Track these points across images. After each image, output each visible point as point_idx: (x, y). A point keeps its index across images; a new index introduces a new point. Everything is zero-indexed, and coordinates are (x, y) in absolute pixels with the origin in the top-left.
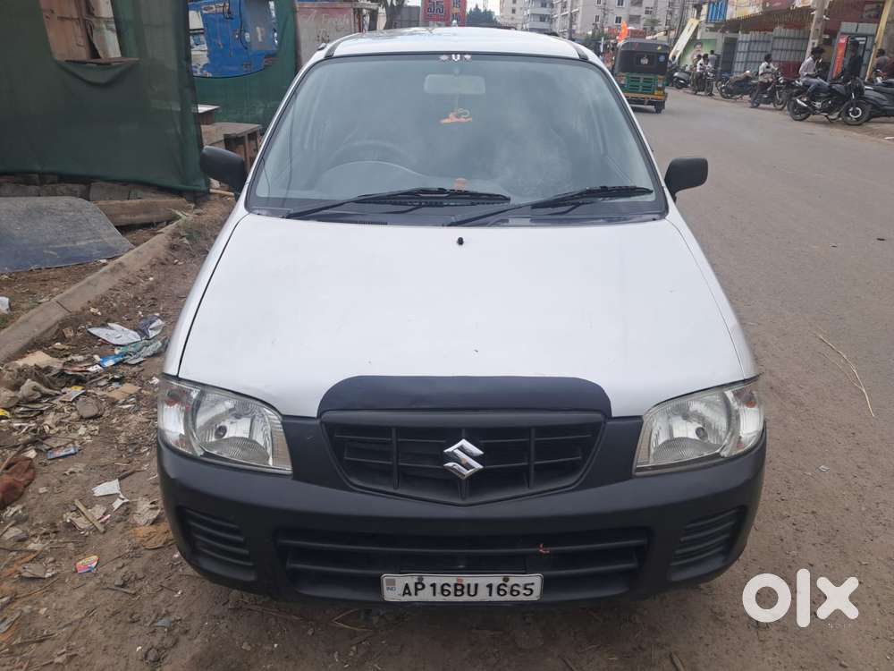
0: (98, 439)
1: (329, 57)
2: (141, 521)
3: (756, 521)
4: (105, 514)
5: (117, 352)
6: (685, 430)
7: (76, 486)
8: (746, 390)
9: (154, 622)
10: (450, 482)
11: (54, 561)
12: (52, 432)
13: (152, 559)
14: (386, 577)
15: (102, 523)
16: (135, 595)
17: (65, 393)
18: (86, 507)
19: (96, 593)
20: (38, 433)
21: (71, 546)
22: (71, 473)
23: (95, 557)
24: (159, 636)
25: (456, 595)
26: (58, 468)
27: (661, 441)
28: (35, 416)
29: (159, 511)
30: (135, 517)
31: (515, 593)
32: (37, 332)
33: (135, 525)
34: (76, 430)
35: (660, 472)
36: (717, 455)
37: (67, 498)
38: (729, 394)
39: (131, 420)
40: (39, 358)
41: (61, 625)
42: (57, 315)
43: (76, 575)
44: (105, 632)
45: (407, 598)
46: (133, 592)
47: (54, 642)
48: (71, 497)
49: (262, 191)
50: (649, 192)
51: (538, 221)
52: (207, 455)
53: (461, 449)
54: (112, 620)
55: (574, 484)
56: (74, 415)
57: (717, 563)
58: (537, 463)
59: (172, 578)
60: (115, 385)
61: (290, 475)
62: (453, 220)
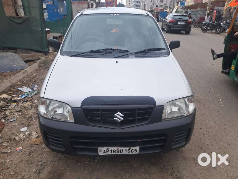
0: (21, 116)
1: (81, 15)
2: (33, 137)
3: (193, 133)
4: (24, 136)
5: (25, 94)
6: (175, 109)
7: (15, 129)
8: (191, 99)
9: (38, 163)
10: (115, 123)
11: (10, 148)
12: (9, 115)
13: (37, 147)
14: (99, 148)
15: (23, 138)
16: (32, 156)
17: (12, 105)
18: (19, 134)
19: (22, 156)
20: (5, 115)
21: (15, 144)
22: (14, 125)
23: (21, 147)
24: (39, 166)
25: (117, 153)
26: (11, 124)
27: (169, 112)
28: (4, 111)
29: (38, 135)
30: (32, 137)
31: (132, 152)
32: (4, 89)
33: (32, 138)
34: (15, 114)
35: (168, 120)
36: (183, 115)
37: (13, 132)
38: (186, 100)
39: (30, 112)
40: (4, 96)
41: (13, 164)
42: (9, 84)
43: (17, 152)
44: (25, 166)
45: (104, 154)
46: (32, 155)
47: (11, 169)
50: (165, 49)
51: (136, 57)
52: (52, 118)
53: (118, 114)
54: (27, 163)
55: (147, 123)
56: (14, 110)
57: (184, 143)
58: (137, 118)
59: (42, 152)
60: (25, 102)
61: (74, 122)
62: (115, 56)
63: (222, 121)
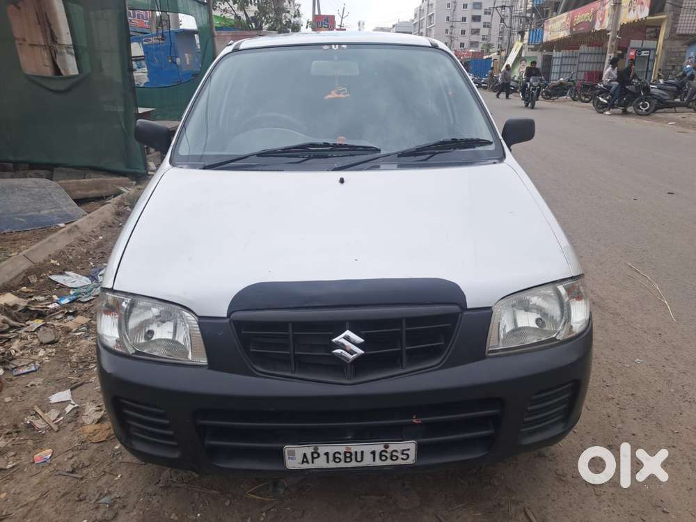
0: (55, 358)
1: (236, 50)
2: (88, 421)
3: (586, 402)
4: (59, 417)
5: (72, 293)
6: (527, 320)
7: (36, 395)
8: (574, 286)
9: (98, 500)
10: (339, 366)
11: (14, 455)
12: (17, 355)
13: (97, 450)
14: (287, 449)
15: (56, 424)
16: (82, 479)
17: (28, 325)
18: (44, 412)
19: (50, 479)
20: (6, 355)
21: (30, 442)
22: (31, 385)
23: (50, 450)
24: (102, 511)
25: (346, 462)
26: (21, 382)
27: (508, 330)
28: (4, 343)
29: (103, 412)
30: (84, 418)
31: (394, 458)
32: (7, 278)
33: (83, 424)
34: (37, 353)
35: (508, 353)
36: (554, 339)
37: (28, 404)
38: (561, 289)
39: (82, 344)
40: (10, 299)
41: (19, 506)
42: (23, 265)
43: (34, 465)
44: (56, 510)
45: (305, 466)
46: (80, 477)
47: (12, 520)
48: (32, 404)
49: (183, 150)
50: (489, 143)
51: (402, 166)
52: (137, 353)
53: (347, 338)
54: (62, 499)
55: (437, 365)
56: (36, 341)
57: (558, 429)
58: (407, 348)
59: (113, 465)
60: (69, 317)
61: (206, 366)
62: (336, 166)
63: (674, 364)
